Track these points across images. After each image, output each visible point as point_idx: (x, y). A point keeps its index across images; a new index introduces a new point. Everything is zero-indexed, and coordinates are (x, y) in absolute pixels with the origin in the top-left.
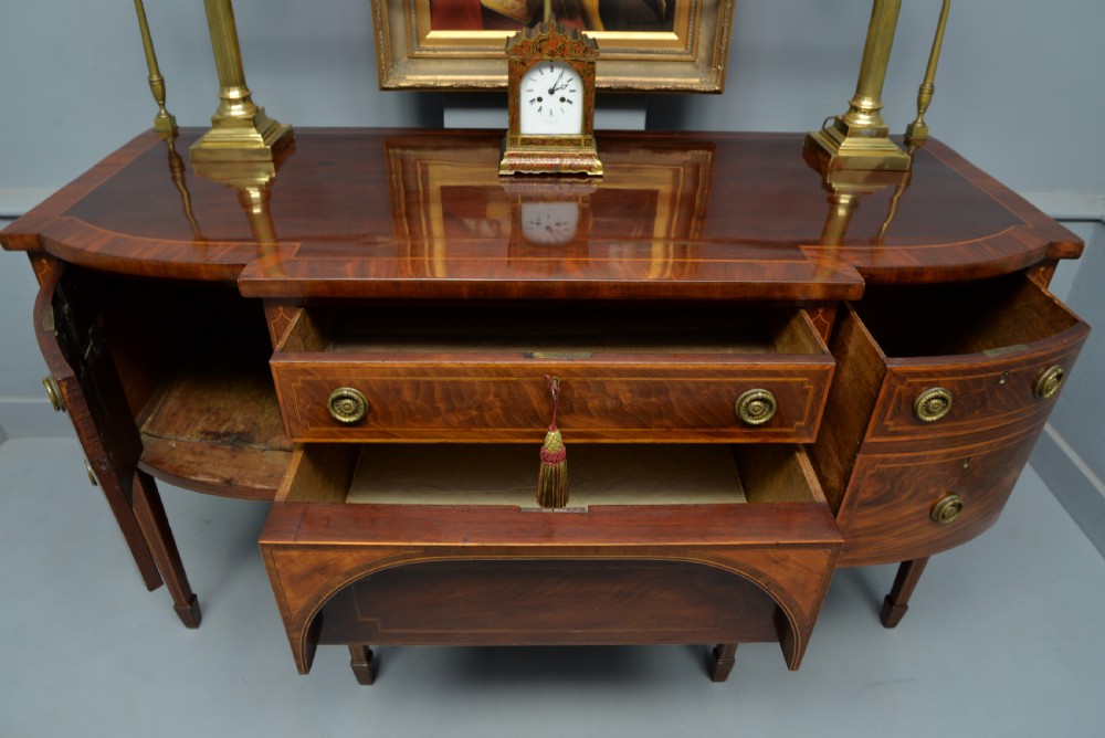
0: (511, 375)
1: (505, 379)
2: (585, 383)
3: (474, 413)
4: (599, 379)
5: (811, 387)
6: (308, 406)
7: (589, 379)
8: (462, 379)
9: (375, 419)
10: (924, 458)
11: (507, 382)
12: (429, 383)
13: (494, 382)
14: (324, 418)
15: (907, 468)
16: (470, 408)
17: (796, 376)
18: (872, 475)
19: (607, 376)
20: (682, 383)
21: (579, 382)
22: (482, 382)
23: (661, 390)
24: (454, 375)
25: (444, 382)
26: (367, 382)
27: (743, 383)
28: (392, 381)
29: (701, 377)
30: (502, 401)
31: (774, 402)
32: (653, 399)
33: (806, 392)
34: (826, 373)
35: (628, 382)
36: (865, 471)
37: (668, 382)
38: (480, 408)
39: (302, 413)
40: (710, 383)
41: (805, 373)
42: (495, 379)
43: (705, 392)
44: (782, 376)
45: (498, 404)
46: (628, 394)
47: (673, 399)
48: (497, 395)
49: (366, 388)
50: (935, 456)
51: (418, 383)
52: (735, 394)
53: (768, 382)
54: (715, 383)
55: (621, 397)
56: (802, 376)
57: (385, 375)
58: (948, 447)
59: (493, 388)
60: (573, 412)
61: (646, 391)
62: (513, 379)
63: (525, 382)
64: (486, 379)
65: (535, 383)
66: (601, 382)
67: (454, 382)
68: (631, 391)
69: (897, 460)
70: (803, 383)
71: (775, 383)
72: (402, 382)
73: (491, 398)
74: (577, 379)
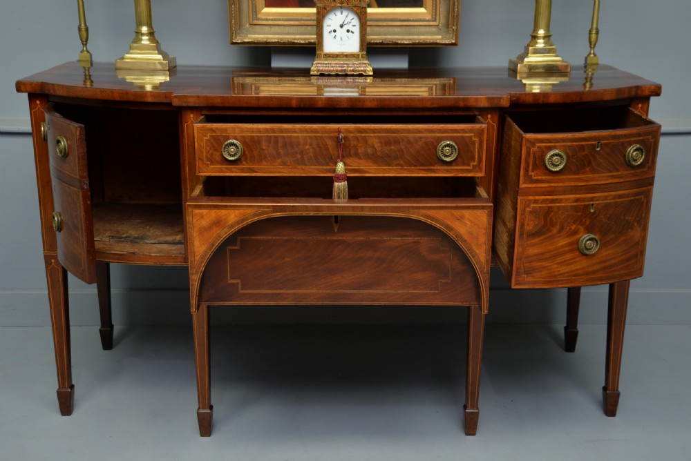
0: (318, 133)
1: (315, 135)
2: (357, 137)
3: (299, 156)
4: (363, 135)
5: (476, 139)
6: (211, 152)
7: (358, 135)
8: (293, 135)
9: (246, 160)
10: (560, 201)
11: (316, 137)
12: (276, 137)
13: (309, 136)
14: (218, 159)
15: (551, 207)
16: (296, 153)
17: (467, 132)
18: (530, 212)
19: (368, 133)
20: (407, 137)
21: (353, 137)
22: (304, 137)
23: (397, 141)
24: (289, 133)
25: (284, 137)
26: (243, 137)
27: (439, 137)
28: (257, 136)
29: (417, 133)
30: (314, 149)
31: (456, 147)
32: (393, 147)
33: (474, 143)
34: (482, 130)
35: (379, 137)
36: (525, 209)
37: (400, 136)
38: (301, 153)
39: (207, 156)
40: (421, 138)
41: (471, 131)
42: (310, 135)
43: (420, 143)
44: (459, 133)
45: (311, 151)
46: (379, 144)
47: (403, 147)
48: (310, 145)
49: (243, 140)
50: (567, 200)
51: (270, 137)
52: (435, 144)
53: (452, 137)
54: (425, 137)
55: (376, 145)
56: (471, 133)
57: (253, 132)
58: (575, 194)
59: (309, 141)
60: (351, 156)
61: (388, 142)
62: (319, 135)
63: (326, 137)
64: (305, 135)
65: (331, 137)
66: (365, 137)
67: (290, 137)
68: (381, 142)
69: (544, 201)
70: (471, 137)
71: (457, 137)
72: (262, 137)
73: (307, 147)
74: (352, 135)
